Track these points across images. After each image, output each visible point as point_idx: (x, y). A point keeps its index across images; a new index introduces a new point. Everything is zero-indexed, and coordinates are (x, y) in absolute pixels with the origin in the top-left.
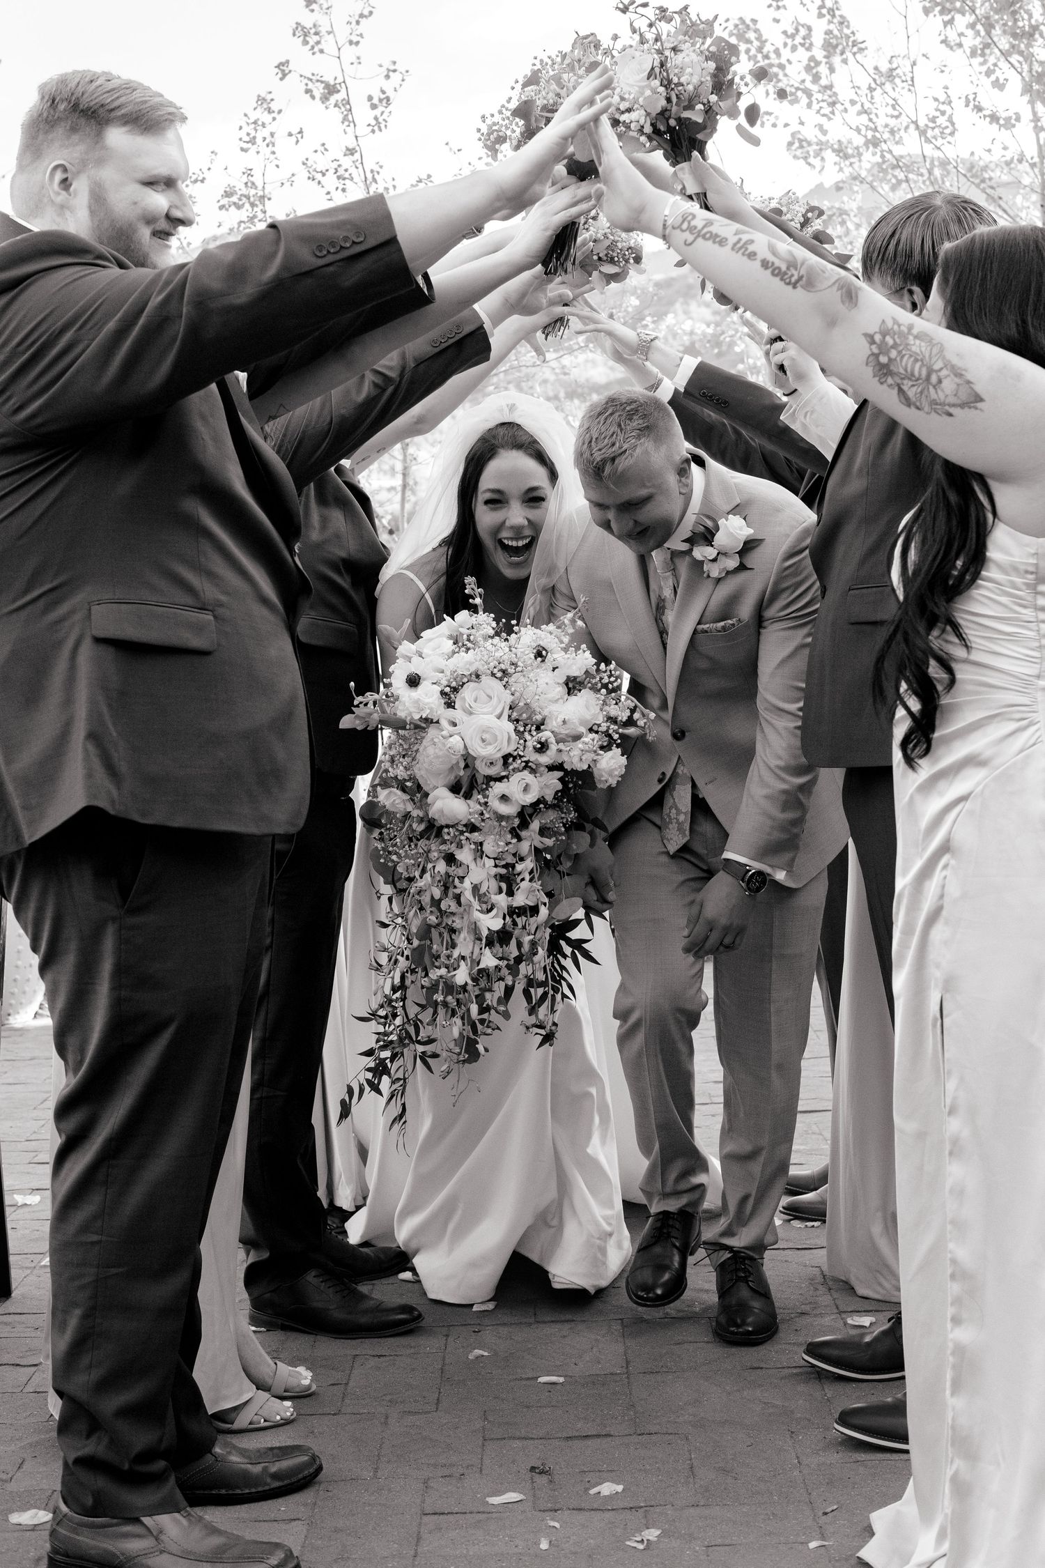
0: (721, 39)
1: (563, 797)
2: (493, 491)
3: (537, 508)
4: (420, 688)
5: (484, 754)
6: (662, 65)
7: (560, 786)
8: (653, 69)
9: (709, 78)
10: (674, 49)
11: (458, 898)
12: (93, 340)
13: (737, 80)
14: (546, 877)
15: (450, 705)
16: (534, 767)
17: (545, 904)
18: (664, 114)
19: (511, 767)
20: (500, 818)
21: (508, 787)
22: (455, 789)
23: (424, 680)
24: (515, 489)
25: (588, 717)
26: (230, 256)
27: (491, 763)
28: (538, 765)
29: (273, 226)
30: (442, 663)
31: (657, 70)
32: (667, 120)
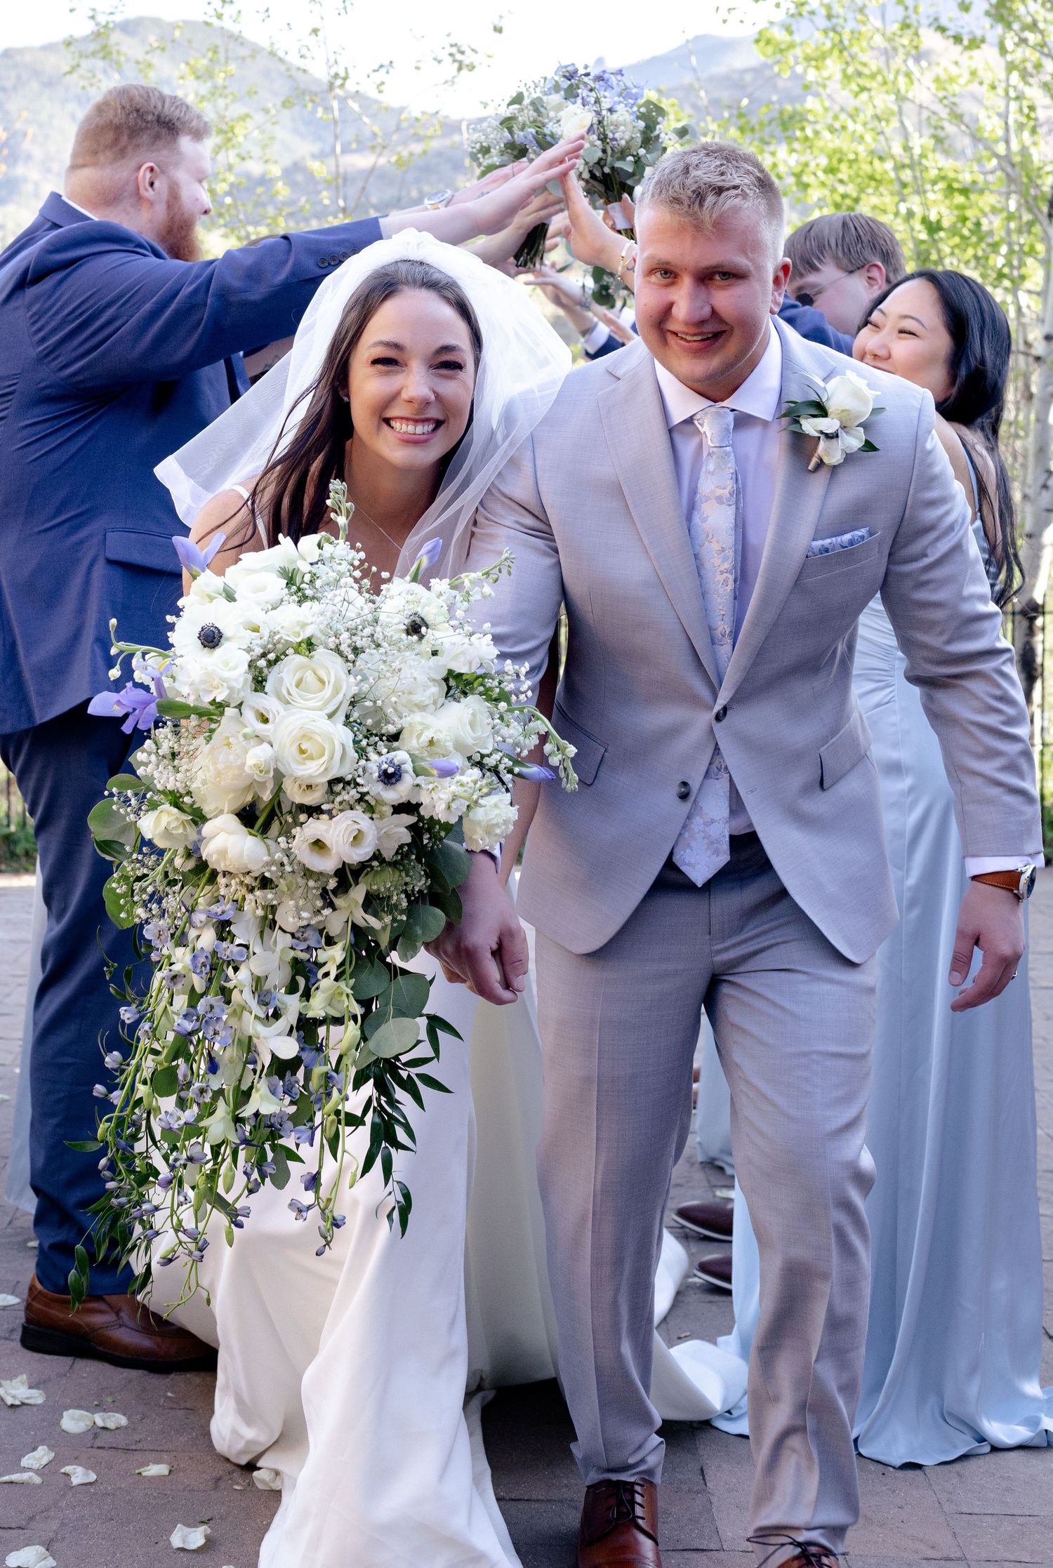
0: (649, 103)
1: (410, 852)
2: (388, 345)
3: (451, 378)
4: (218, 651)
5: (299, 773)
6: (600, 122)
7: (407, 837)
8: (592, 125)
9: (639, 135)
10: (611, 110)
11: (226, 994)
12: (132, 317)
13: (662, 135)
14: (364, 976)
15: (259, 683)
16: (373, 803)
17: (355, 1018)
18: (600, 163)
19: (339, 799)
20: (308, 873)
21: (327, 831)
22: (247, 816)
23: (228, 639)
24: (419, 347)
25: (470, 741)
26: (249, 261)
27: (309, 787)
28: (380, 802)
29: (285, 237)
30: (259, 617)
31: (595, 127)
32: (602, 167)
